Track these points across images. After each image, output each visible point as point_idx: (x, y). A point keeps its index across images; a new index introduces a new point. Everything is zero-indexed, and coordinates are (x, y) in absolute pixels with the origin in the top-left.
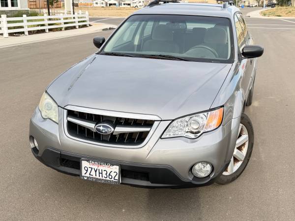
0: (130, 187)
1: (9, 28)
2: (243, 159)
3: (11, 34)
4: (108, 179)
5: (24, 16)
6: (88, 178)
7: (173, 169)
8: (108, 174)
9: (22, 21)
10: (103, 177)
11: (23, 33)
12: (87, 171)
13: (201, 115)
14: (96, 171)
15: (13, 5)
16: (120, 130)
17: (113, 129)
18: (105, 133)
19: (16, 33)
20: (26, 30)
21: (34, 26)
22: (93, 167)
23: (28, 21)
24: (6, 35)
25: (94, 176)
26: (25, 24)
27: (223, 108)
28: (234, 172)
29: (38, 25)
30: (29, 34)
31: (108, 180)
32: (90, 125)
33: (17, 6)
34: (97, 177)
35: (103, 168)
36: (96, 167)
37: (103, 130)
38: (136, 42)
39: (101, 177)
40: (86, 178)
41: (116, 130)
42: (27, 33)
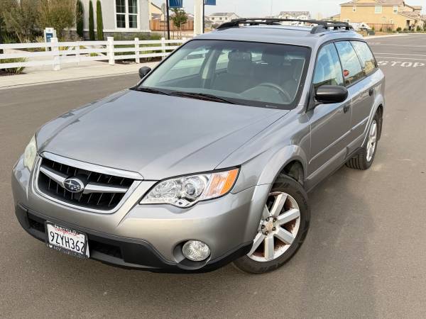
0: (100, 263)
1: (116, 54)
2: (291, 243)
3: (118, 62)
4: (75, 250)
5: (137, 39)
6: (53, 245)
7: (150, 245)
8: (75, 244)
9: (133, 46)
10: (70, 247)
11: (134, 60)
12: (53, 237)
13: (201, 176)
14: (62, 239)
15: (131, 26)
16: (92, 188)
17: (82, 186)
18: (73, 190)
19: (125, 60)
20: (137, 57)
21: (148, 52)
22: (59, 233)
23: (141, 46)
24: (112, 62)
25: (61, 245)
26: (137, 49)
27: (238, 169)
28: (275, 257)
29: (153, 51)
30: (141, 62)
31: (74, 252)
32: (60, 179)
33: (136, 27)
34: (64, 246)
35: (69, 235)
36: (61, 233)
37: (72, 186)
38: (205, 76)
39: (67, 248)
40: (51, 246)
41: (86, 188)
42: (138, 61)
